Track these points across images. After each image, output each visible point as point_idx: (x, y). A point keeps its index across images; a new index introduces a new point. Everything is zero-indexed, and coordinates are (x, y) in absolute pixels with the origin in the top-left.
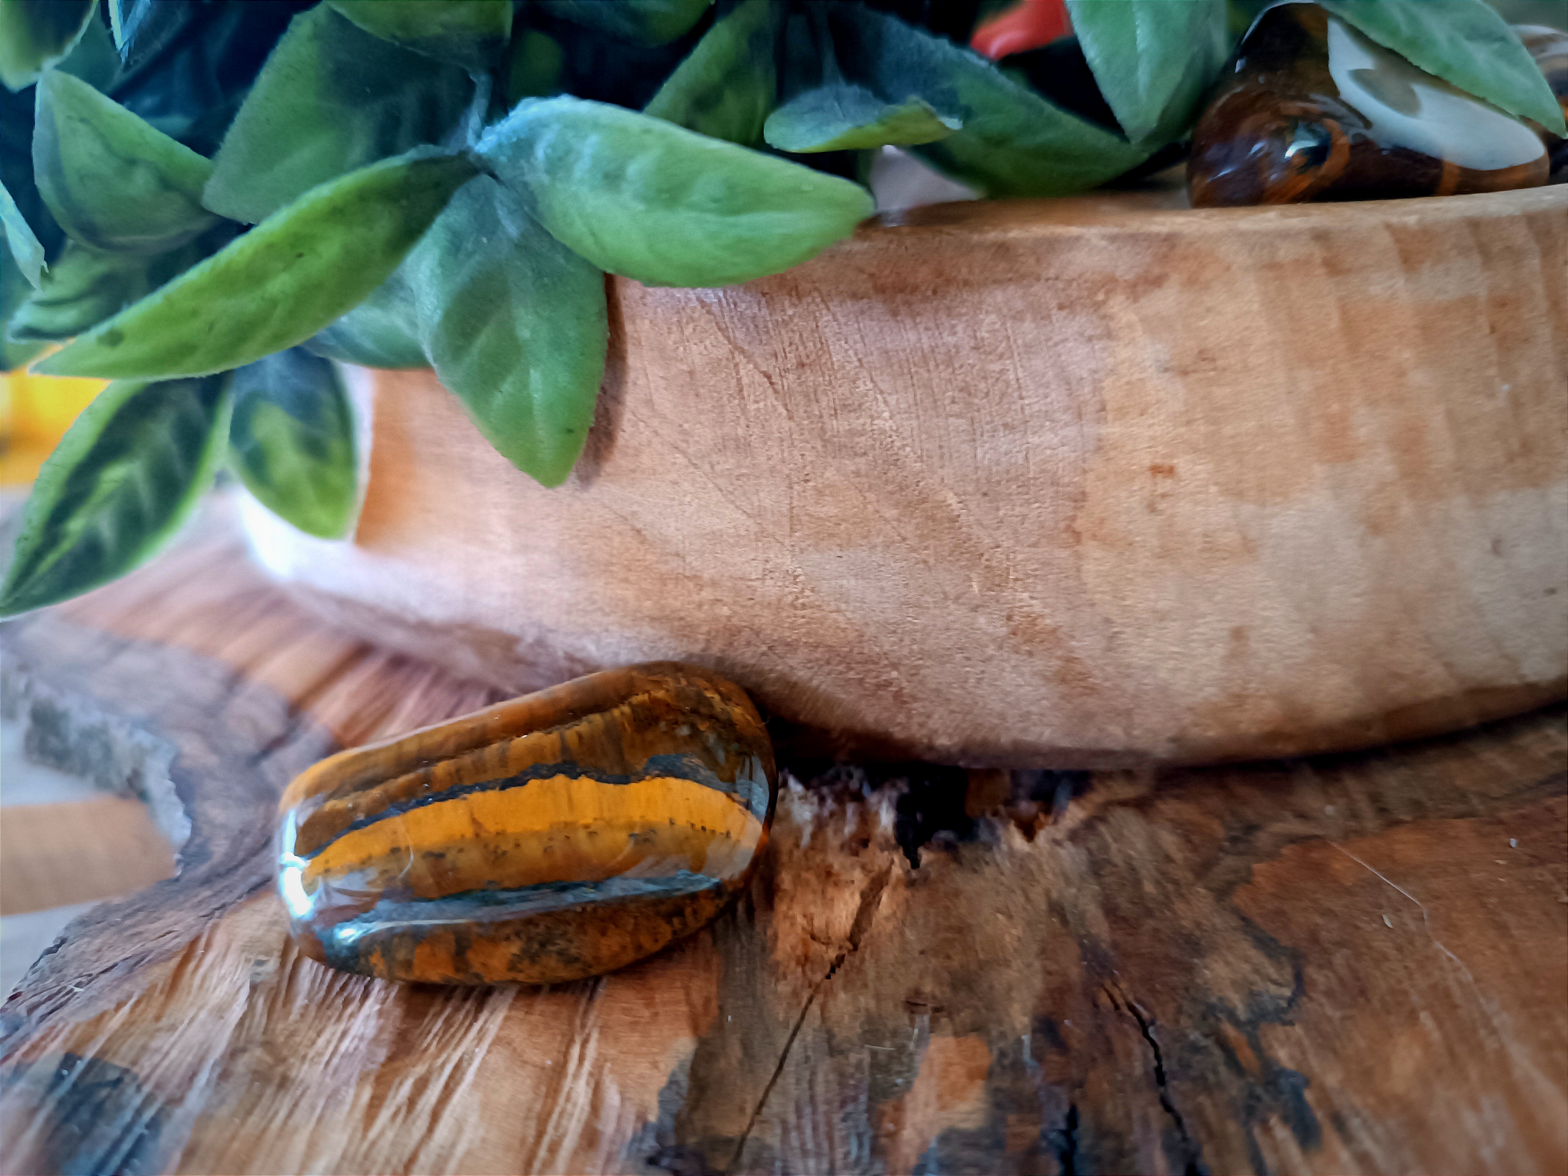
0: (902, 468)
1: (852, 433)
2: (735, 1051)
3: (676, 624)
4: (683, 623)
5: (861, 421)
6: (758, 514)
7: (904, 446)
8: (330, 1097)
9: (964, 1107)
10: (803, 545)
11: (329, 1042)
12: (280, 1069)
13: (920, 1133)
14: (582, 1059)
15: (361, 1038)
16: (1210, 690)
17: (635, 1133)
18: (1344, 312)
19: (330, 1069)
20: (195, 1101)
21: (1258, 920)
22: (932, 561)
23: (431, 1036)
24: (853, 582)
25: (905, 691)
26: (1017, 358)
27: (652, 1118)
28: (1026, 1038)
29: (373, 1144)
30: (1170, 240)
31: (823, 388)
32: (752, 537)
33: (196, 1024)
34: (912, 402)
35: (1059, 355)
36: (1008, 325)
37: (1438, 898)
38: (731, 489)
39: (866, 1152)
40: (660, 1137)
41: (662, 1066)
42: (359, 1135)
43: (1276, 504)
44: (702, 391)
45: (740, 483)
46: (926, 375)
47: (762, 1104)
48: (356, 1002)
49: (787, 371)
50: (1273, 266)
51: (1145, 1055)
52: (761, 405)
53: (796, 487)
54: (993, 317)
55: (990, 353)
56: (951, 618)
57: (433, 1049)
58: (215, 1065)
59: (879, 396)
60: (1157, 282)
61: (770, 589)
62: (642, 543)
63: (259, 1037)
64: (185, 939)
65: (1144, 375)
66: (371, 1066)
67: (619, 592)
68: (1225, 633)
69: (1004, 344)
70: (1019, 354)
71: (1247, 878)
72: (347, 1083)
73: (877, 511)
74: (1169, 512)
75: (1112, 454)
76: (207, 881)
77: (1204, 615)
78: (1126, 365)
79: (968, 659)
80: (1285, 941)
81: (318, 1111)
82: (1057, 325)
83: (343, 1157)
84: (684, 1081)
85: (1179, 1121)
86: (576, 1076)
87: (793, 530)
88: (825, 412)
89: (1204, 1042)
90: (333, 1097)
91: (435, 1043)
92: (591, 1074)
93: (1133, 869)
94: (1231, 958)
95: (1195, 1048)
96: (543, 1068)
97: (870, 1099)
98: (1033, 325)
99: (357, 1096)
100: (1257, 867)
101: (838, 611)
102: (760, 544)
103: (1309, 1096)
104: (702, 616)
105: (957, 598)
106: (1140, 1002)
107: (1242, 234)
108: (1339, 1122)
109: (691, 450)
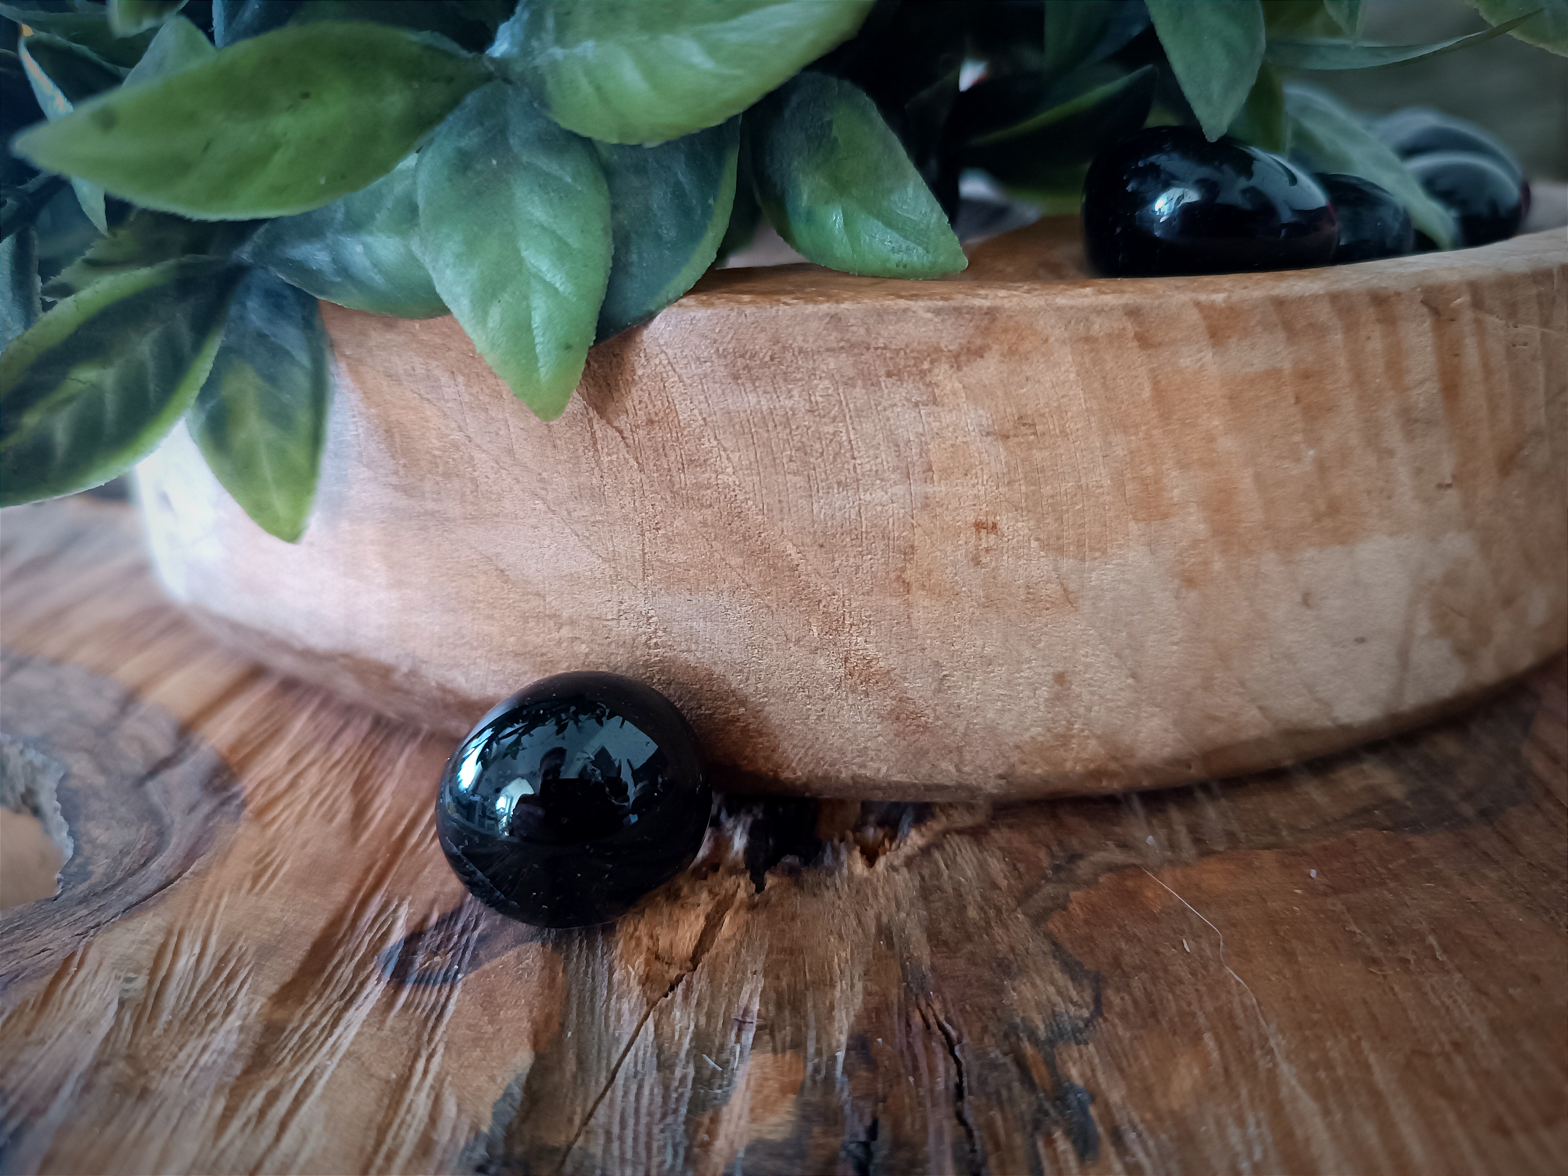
0: (746, 520)
1: (699, 486)
2: (571, 1066)
3: (539, 659)
4: (545, 658)
5: (707, 475)
6: (612, 559)
7: (747, 500)
8: (185, 1108)
9: (773, 1119)
10: (656, 589)
11: (190, 1056)
12: (142, 1081)
13: (731, 1143)
14: (426, 1072)
15: (221, 1052)
16: (1034, 731)
17: (467, 1143)
18: (1156, 383)
19: (189, 1082)
20: (57, 1112)
21: (1068, 946)
22: (774, 606)
23: (286, 1050)
24: (702, 625)
25: (751, 727)
26: (849, 421)
27: (485, 1129)
28: (841, 1055)
29: (223, 1152)
30: (991, 313)
31: (670, 444)
32: (608, 580)
33: (64, 1038)
34: (753, 459)
35: (888, 419)
36: (841, 391)
37: (1234, 925)
38: (587, 534)
39: (680, 1161)
40: (490, 1147)
41: (499, 1080)
42: (210, 1144)
43: (1095, 559)
44: (558, 442)
45: (595, 529)
46: (766, 435)
47: (590, 1115)
48: (219, 1019)
49: (637, 427)
50: (1088, 339)
51: (947, 1070)
52: (614, 457)
53: (647, 534)
54: (827, 383)
55: (824, 416)
56: (792, 659)
57: (287, 1063)
58: (80, 1076)
59: (722, 453)
60: (980, 353)
61: (626, 629)
62: (506, 582)
63: (123, 1051)
64: (61, 956)
65: (968, 439)
66: (226, 1079)
67: (486, 628)
68: (1050, 677)
69: (836, 409)
70: (851, 417)
71: (1062, 906)
72: (203, 1095)
73: (723, 559)
74: (993, 564)
75: (938, 510)
76: (84, 900)
77: (1029, 661)
78: (951, 429)
79: (809, 697)
80: (1089, 965)
81: (174, 1121)
82: (886, 391)
83: (193, 1165)
84: (517, 1092)
85: (970, 1134)
86: (418, 1089)
87: (645, 575)
88: (672, 466)
89: (1002, 1060)
90: (189, 1109)
91: (289, 1057)
92: (432, 1087)
93: (961, 896)
94: (1038, 981)
95: (994, 1066)
96: (388, 1082)
97: (689, 1111)
98: (864, 391)
99: (211, 1107)
100: (1073, 894)
101: (689, 651)
102: (615, 587)
103: (1093, 1111)
104: (562, 653)
105: (798, 641)
106: (948, 1020)
107: (1059, 309)
108: (1117, 1137)
109: (550, 497)
